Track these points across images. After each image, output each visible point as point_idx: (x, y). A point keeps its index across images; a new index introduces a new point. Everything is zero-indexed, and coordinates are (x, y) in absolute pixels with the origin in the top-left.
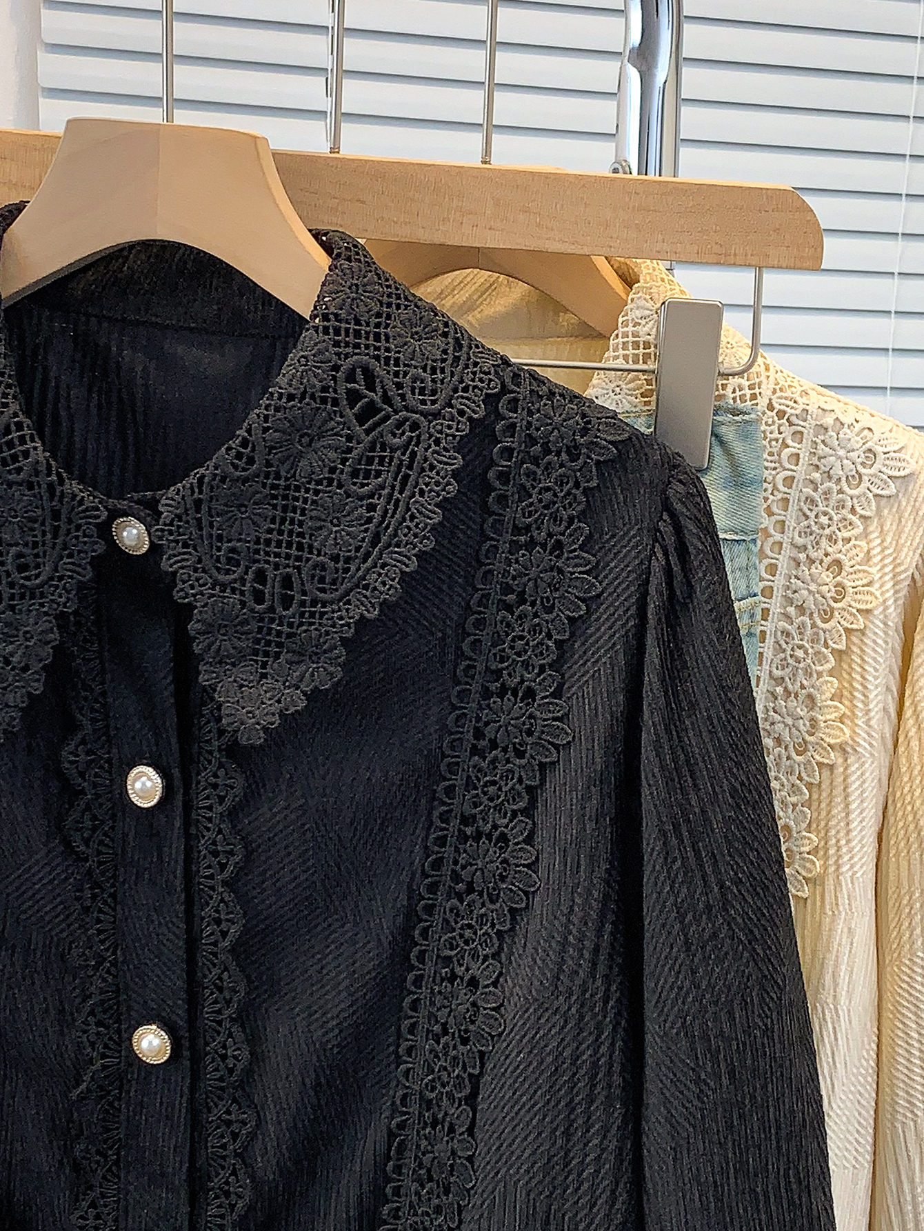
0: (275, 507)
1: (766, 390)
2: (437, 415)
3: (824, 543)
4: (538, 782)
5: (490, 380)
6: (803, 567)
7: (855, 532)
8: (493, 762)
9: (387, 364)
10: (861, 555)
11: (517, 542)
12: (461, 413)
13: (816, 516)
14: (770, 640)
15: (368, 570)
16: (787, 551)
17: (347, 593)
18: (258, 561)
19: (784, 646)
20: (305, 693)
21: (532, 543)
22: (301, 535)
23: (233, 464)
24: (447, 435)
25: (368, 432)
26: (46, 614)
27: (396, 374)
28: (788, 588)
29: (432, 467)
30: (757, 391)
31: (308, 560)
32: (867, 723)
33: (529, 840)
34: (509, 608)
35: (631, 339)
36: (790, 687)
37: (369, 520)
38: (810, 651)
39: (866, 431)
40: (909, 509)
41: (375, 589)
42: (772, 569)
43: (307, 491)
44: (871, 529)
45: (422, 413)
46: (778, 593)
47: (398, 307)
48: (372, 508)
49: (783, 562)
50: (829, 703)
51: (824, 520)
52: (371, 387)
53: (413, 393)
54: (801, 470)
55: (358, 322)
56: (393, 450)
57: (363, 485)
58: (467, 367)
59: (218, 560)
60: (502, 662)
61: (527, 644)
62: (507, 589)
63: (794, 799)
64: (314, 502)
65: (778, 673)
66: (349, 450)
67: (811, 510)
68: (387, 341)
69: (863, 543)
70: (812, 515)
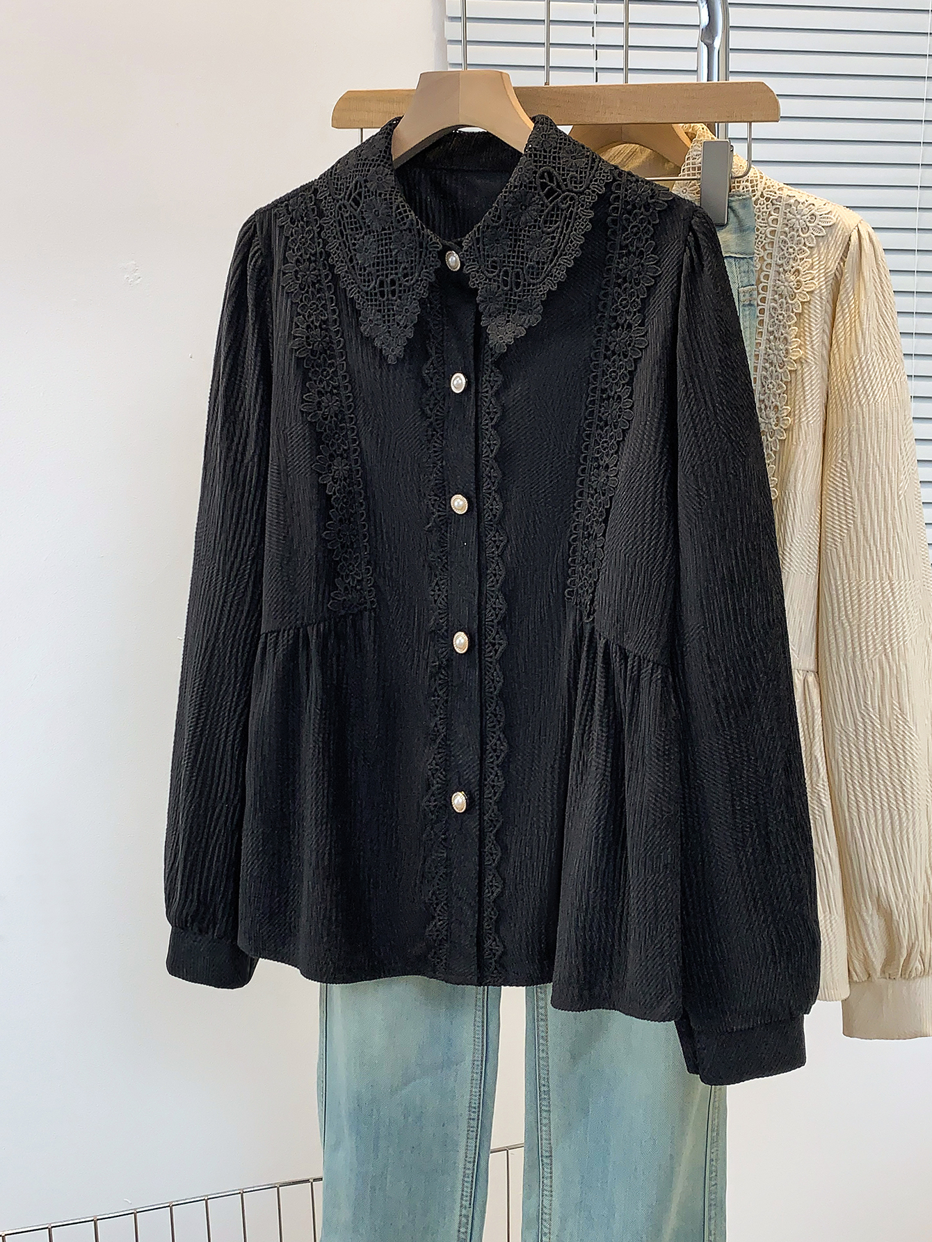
0: (511, 240)
1: (760, 187)
2: (582, 193)
3: (791, 262)
4: (633, 369)
5: (608, 176)
6: (781, 275)
7: (806, 255)
8: (614, 361)
9: (559, 170)
10: (809, 266)
11: (621, 253)
12: (594, 192)
13: (787, 249)
14: (767, 313)
15: (552, 267)
16: (774, 267)
17: (544, 279)
18: (505, 266)
19: (774, 315)
20: (525, 329)
21: (629, 253)
22: (523, 252)
23: (492, 220)
24: (587, 202)
25: (551, 202)
26: (415, 299)
27: (563, 175)
28: (775, 286)
29: (580, 218)
30: (755, 188)
31: (526, 264)
32: (812, 347)
33: (630, 397)
34: (619, 286)
35: (691, 166)
36: (777, 335)
37: (552, 244)
38: (785, 315)
39: (811, 206)
40: (833, 242)
41: (555, 276)
42: (767, 277)
43: (525, 231)
44: (814, 253)
45: (575, 193)
46: (770, 289)
47: (565, 144)
48: (553, 238)
49: (772, 273)
50: (794, 340)
51: (791, 250)
52: (551, 181)
53: (571, 183)
54: (779, 227)
55: (545, 152)
56: (562, 210)
57: (550, 227)
58: (597, 170)
59: (488, 267)
60: (617, 312)
61: (628, 302)
62: (618, 277)
63: (779, 391)
64: (528, 236)
65: (770, 329)
66: (542, 211)
67: (785, 246)
68: (559, 159)
69: (810, 260)
70: (785, 249)
